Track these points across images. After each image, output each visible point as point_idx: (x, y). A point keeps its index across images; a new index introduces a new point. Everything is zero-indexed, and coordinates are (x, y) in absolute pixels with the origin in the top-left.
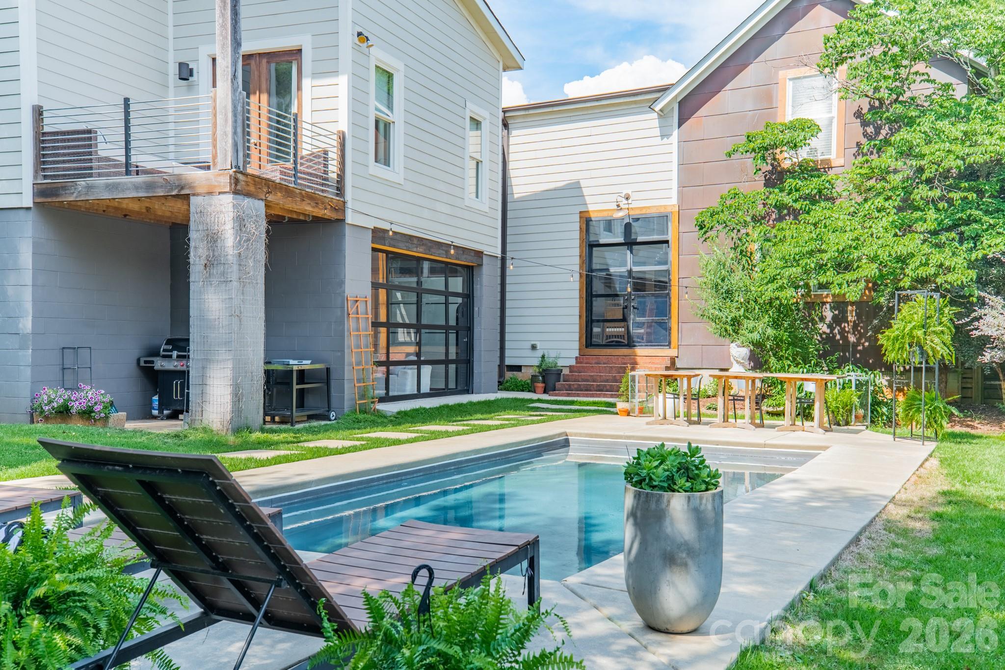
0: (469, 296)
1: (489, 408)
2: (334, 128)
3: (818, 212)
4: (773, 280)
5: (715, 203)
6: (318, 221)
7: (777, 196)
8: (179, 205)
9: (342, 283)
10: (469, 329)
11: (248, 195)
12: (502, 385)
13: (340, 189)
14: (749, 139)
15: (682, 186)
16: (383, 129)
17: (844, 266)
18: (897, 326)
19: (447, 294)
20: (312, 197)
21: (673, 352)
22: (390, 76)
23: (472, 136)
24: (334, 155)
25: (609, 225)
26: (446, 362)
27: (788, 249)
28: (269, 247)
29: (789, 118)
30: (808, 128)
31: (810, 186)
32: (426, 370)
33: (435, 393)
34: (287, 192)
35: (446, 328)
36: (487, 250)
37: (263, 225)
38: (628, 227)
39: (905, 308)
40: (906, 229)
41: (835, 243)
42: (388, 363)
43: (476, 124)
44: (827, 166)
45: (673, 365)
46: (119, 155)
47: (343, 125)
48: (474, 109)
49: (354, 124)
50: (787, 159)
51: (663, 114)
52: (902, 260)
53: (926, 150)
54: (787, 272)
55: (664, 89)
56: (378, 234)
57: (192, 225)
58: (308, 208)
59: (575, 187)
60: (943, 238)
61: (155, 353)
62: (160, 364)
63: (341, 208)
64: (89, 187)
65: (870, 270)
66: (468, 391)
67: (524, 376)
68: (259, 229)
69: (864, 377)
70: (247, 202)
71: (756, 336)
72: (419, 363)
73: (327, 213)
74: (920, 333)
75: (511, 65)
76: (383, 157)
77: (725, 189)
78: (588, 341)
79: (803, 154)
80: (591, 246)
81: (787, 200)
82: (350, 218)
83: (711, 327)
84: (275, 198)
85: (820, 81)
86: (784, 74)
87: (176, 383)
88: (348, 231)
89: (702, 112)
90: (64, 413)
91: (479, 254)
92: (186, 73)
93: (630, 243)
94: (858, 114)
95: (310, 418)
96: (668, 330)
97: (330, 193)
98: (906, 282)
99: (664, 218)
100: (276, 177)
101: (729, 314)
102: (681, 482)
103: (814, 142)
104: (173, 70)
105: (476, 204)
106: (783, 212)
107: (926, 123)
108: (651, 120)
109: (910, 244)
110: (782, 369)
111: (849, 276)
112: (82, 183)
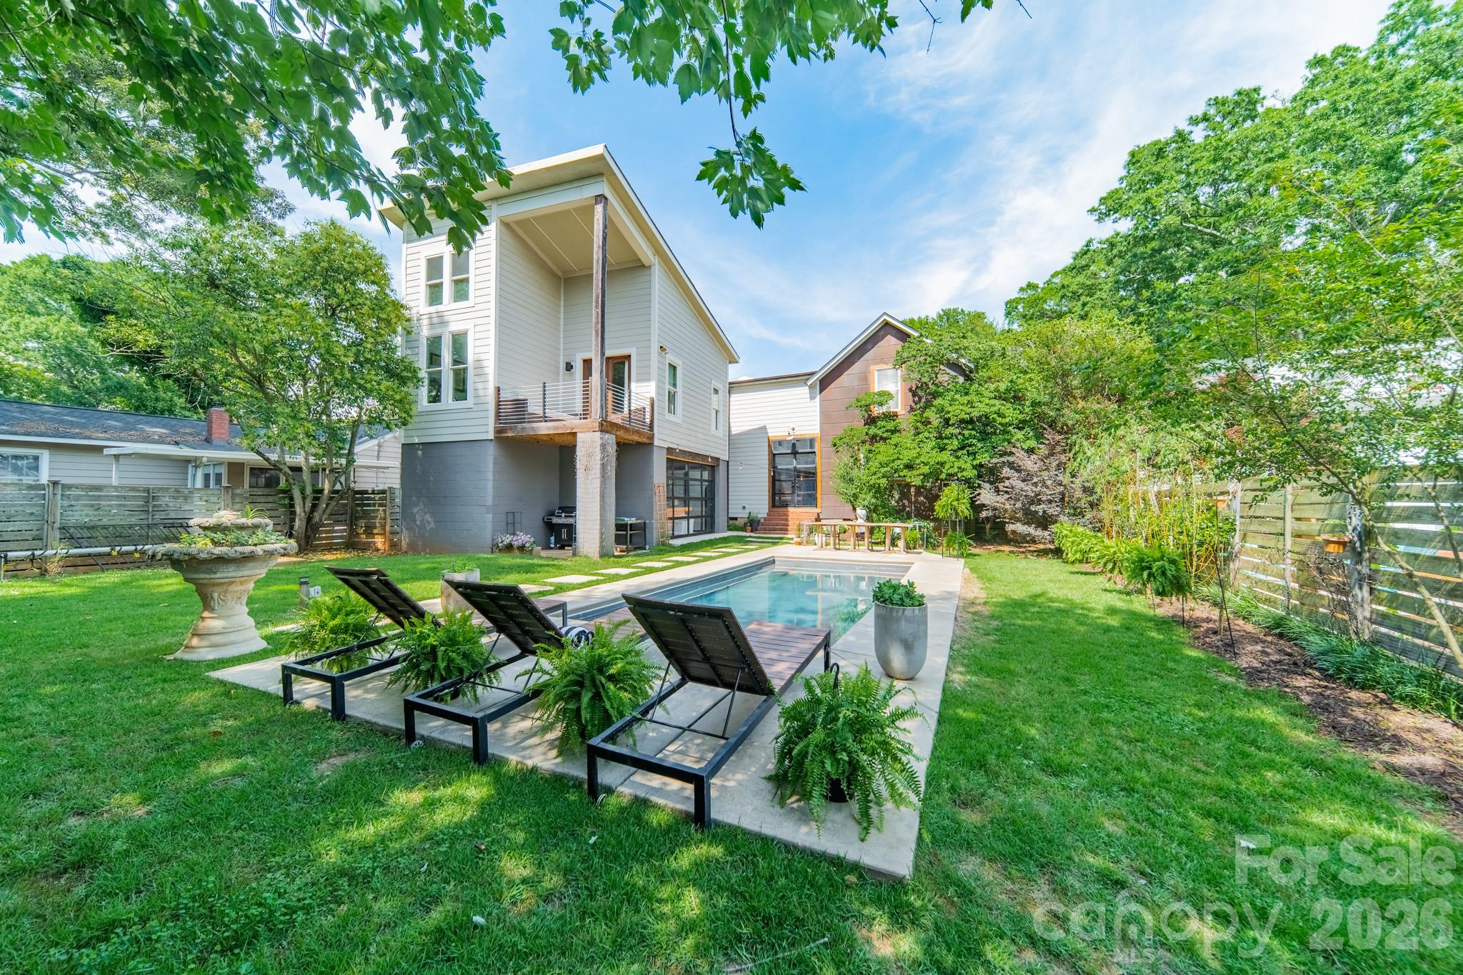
0: (712, 482)
1: (725, 540)
2: (649, 396)
3: (895, 439)
4: (875, 473)
5: (840, 433)
6: (639, 444)
7: (873, 431)
8: (570, 438)
9: (652, 477)
10: (713, 499)
11: (607, 432)
12: (730, 528)
13: (651, 426)
14: (858, 401)
15: (822, 423)
16: (672, 398)
17: (909, 467)
18: (943, 500)
19: (702, 481)
20: (637, 432)
21: (818, 510)
22: (675, 368)
23: (715, 397)
24: (648, 410)
25: (780, 443)
26: (701, 517)
27: (881, 458)
28: (618, 459)
29: (876, 390)
30: (885, 396)
31: (890, 425)
32: (692, 521)
33: (697, 533)
34: (626, 430)
35: (701, 499)
36: (722, 457)
37: (615, 447)
38: (794, 445)
39: (946, 490)
40: (942, 449)
41: (907, 456)
42: (673, 519)
43: (716, 391)
44: (896, 415)
45: (818, 519)
46: (540, 412)
47: (653, 395)
48: (715, 384)
49: (658, 393)
50: (877, 411)
51: (811, 387)
52: (942, 464)
53: (950, 409)
54: (883, 470)
55: (812, 374)
56: (670, 450)
57: (578, 448)
58: (636, 438)
59: (764, 428)
60: (959, 454)
61: (552, 514)
62: (555, 520)
63: (652, 437)
64: (523, 429)
65: (926, 470)
66: (712, 531)
67: (740, 523)
68: (612, 450)
69: (923, 524)
70: (607, 436)
71: (866, 503)
72: (688, 518)
73: (645, 440)
74: (955, 503)
75: (733, 360)
76: (672, 410)
77: (845, 426)
78: (773, 504)
79: (884, 409)
80: (773, 456)
81: (879, 432)
82: (656, 442)
83: (840, 498)
84: (621, 433)
85: (891, 372)
86: (874, 368)
87: (564, 531)
88: (655, 450)
89: (832, 385)
90: (509, 548)
91: (718, 459)
92: (569, 367)
93: (795, 453)
94: (910, 390)
95: (635, 549)
96: (815, 499)
97: (646, 430)
98: (943, 476)
99: (812, 441)
100: (619, 422)
101: (852, 490)
102: (907, 600)
103: (891, 403)
104: (562, 366)
105: (716, 433)
106: (874, 439)
107: (949, 396)
108: (804, 391)
109: (945, 456)
110: (879, 521)
111: (915, 472)
112: (519, 426)
